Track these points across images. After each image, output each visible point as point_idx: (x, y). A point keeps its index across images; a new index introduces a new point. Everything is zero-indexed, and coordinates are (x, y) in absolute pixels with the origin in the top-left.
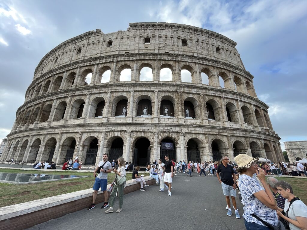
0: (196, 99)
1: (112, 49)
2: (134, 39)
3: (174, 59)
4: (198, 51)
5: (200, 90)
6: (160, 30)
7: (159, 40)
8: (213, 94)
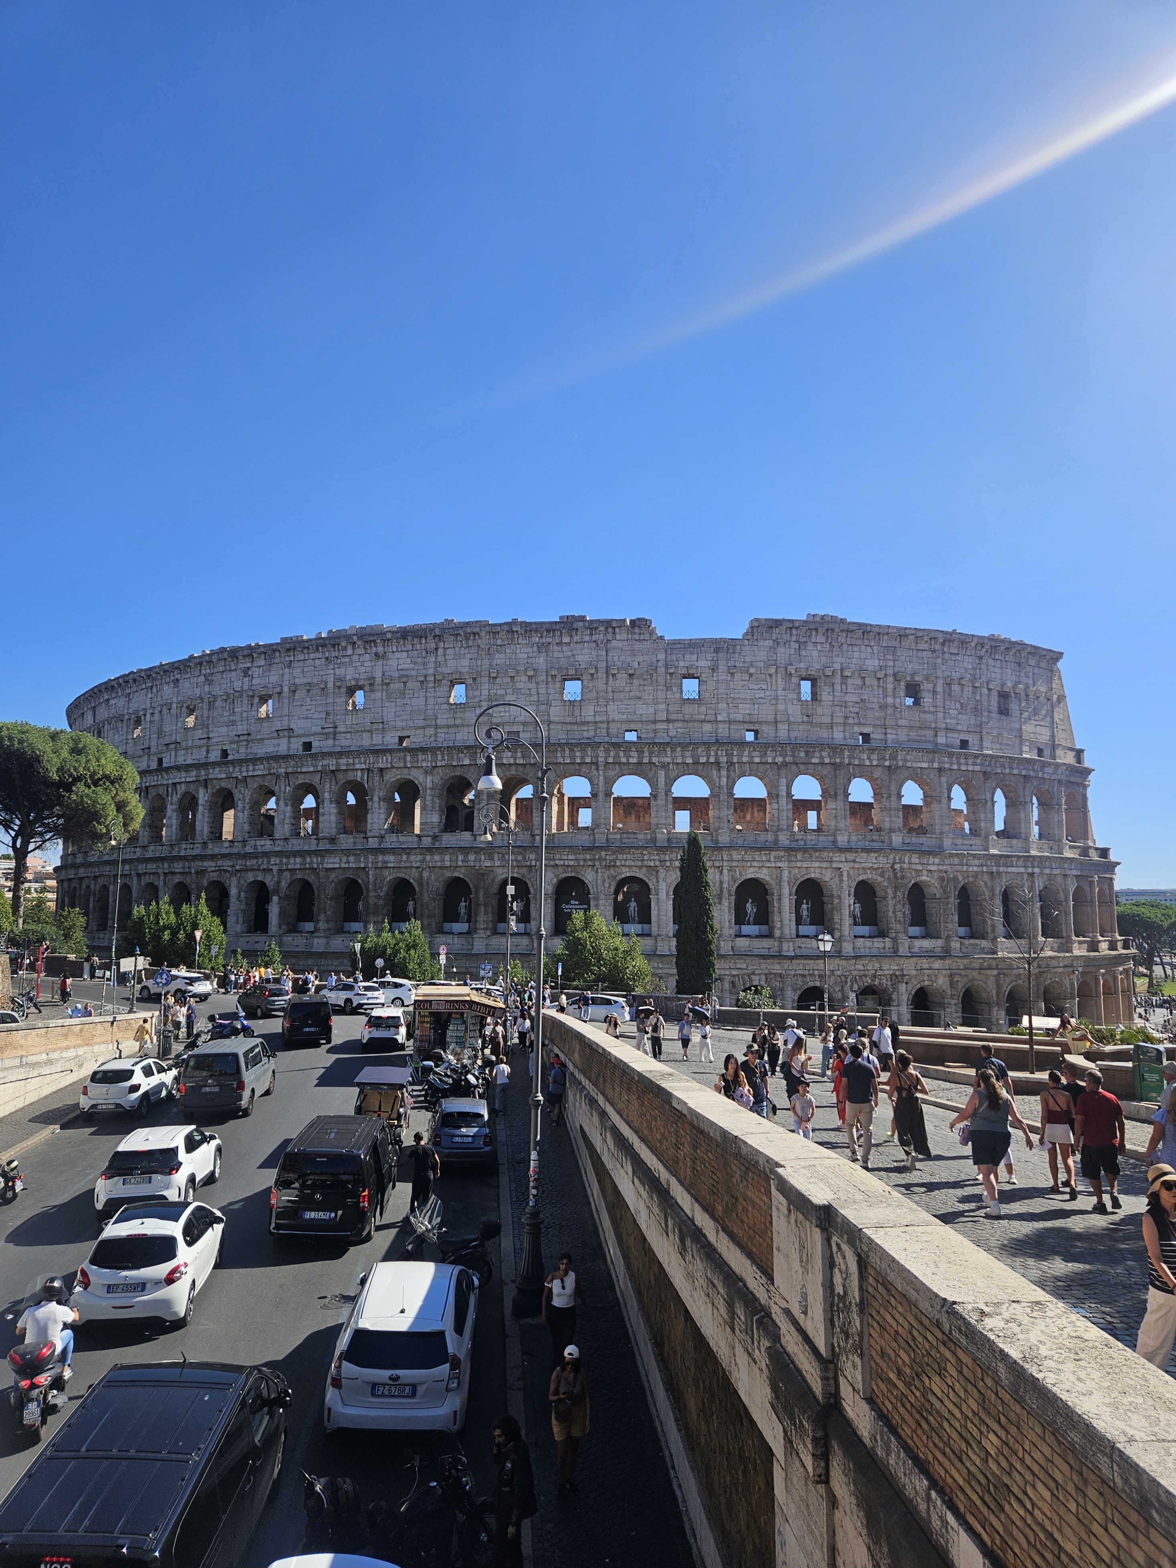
0: (936, 884)
1: (703, 709)
2: (768, 679)
3: (887, 763)
4: (948, 721)
5: (947, 861)
6: (845, 646)
7: (844, 687)
8: (975, 869)
